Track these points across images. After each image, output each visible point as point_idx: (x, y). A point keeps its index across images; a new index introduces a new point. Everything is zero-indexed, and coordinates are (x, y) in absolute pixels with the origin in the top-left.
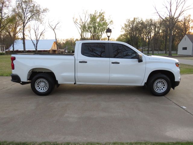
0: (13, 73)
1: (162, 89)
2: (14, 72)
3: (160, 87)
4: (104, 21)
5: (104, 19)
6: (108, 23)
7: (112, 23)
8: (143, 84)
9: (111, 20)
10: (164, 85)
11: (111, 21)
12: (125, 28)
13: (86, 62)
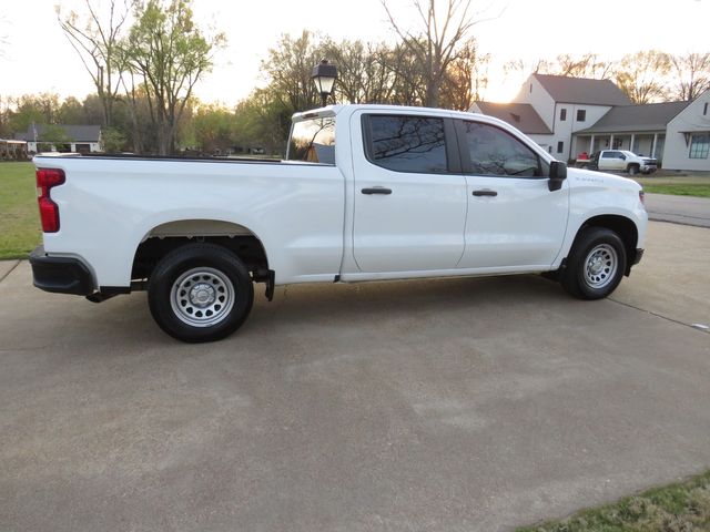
0: (47, 249)
1: (603, 276)
2: (54, 244)
3: (599, 269)
4: (192, 33)
5: (191, 23)
6: (208, 43)
7: (222, 42)
8: (556, 265)
9: (218, 32)
10: (609, 264)
11: (221, 37)
12: (272, 65)
13: (388, 192)
